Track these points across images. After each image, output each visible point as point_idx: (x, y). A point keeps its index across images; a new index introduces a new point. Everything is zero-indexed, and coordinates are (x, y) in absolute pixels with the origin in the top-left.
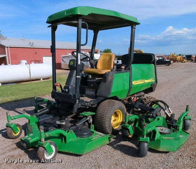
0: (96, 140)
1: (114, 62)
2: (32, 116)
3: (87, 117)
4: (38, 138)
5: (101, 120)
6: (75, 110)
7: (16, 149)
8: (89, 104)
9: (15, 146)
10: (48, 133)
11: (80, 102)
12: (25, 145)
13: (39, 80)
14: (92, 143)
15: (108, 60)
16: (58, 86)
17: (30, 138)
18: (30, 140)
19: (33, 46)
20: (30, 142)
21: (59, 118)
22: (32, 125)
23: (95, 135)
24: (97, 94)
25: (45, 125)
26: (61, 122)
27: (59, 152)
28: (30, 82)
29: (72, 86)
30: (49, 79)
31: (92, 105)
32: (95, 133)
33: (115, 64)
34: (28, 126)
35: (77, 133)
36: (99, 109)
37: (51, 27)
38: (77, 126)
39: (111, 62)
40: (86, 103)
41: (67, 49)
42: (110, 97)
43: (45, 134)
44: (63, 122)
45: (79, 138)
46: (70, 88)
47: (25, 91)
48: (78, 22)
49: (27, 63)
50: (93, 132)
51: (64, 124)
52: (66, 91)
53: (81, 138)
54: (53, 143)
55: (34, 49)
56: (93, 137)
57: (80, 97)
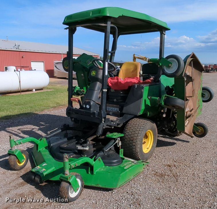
0: (130, 169)
1: (140, 73)
2: (41, 140)
3: (115, 140)
4: (54, 169)
5: (131, 143)
6: (100, 131)
7: (24, 185)
8: (114, 123)
9: (21, 180)
10: (74, 163)
11: (106, 122)
12: (37, 179)
13: (31, 90)
14: (126, 173)
15: (132, 70)
16: (75, 101)
17: (44, 169)
18: (44, 171)
19: (19, 49)
20: (44, 175)
21: (77, 142)
22: (41, 151)
23: (126, 162)
24: (124, 111)
25: (61, 150)
26: (83, 147)
27: (86, 187)
28: (20, 93)
29: (94, 102)
30: (43, 90)
31: (118, 124)
32: (125, 159)
33: (142, 75)
34: (33, 152)
35: (105, 161)
36: (127, 129)
37: (68, 29)
38: (105, 151)
39: (137, 73)
40: (112, 123)
41: (61, 54)
42: (139, 114)
43: (69, 164)
44: (86, 147)
45: (108, 167)
46: (91, 103)
47: (17, 105)
48: (106, 25)
49: (16, 70)
50: (123, 159)
51: (88, 149)
52: (87, 108)
53: (110, 167)
54: (78, 175)
55: (20, 52)
56: (125, 165)
57: (107, 116)
